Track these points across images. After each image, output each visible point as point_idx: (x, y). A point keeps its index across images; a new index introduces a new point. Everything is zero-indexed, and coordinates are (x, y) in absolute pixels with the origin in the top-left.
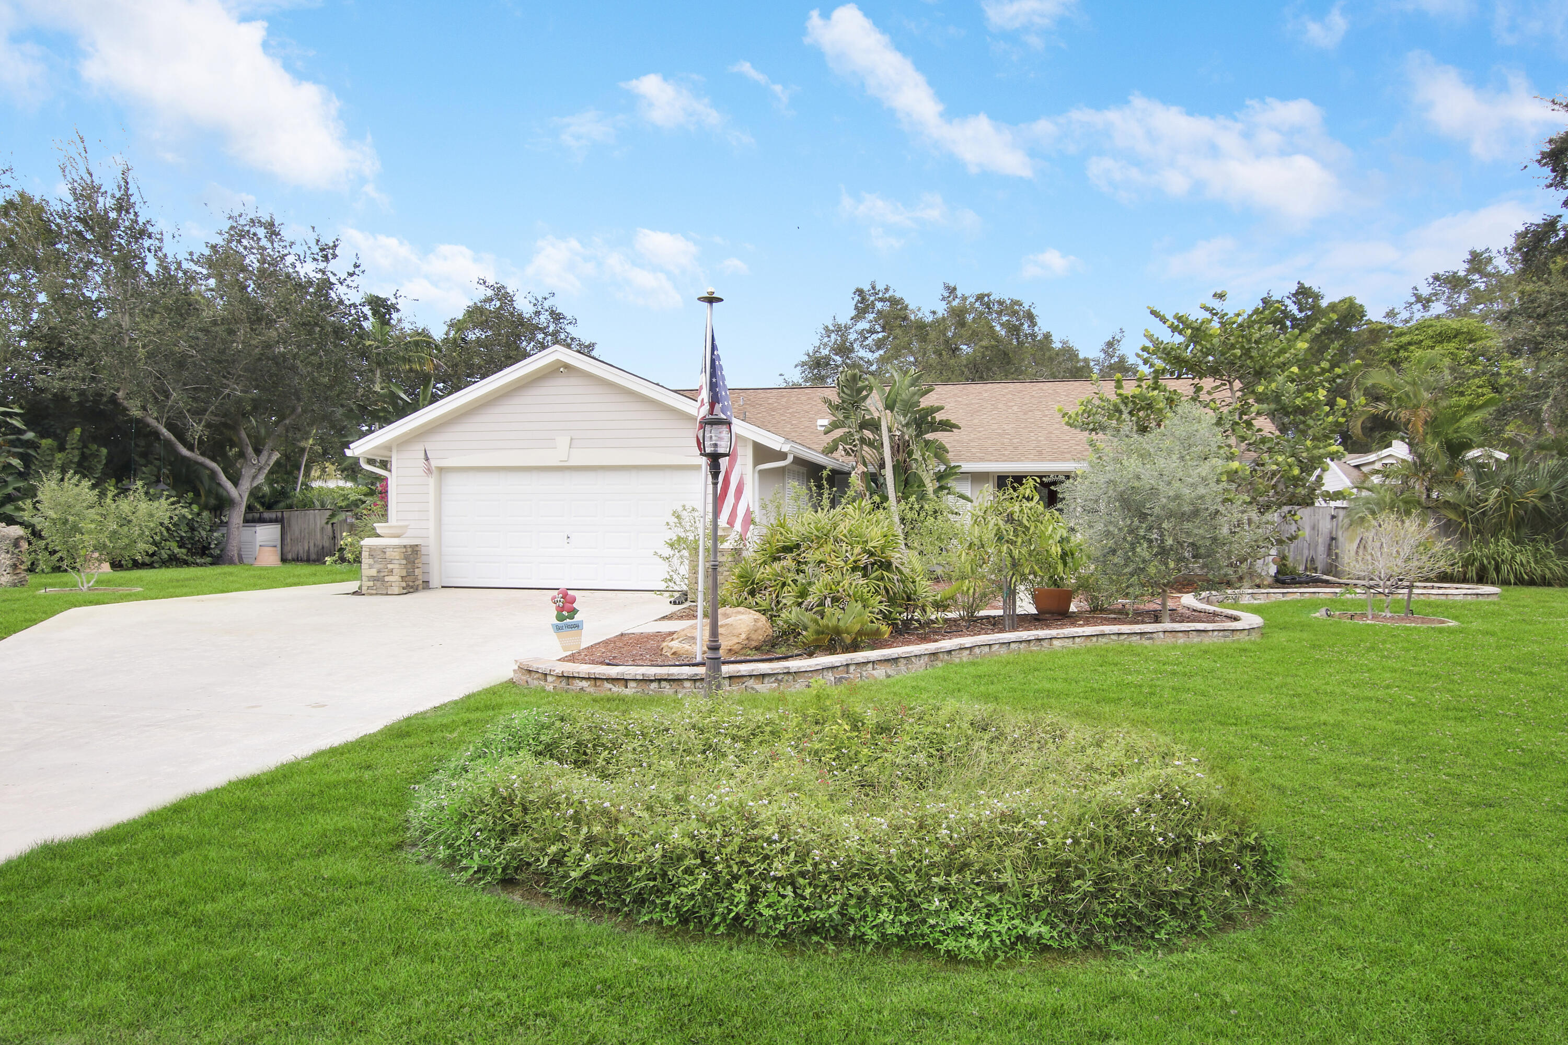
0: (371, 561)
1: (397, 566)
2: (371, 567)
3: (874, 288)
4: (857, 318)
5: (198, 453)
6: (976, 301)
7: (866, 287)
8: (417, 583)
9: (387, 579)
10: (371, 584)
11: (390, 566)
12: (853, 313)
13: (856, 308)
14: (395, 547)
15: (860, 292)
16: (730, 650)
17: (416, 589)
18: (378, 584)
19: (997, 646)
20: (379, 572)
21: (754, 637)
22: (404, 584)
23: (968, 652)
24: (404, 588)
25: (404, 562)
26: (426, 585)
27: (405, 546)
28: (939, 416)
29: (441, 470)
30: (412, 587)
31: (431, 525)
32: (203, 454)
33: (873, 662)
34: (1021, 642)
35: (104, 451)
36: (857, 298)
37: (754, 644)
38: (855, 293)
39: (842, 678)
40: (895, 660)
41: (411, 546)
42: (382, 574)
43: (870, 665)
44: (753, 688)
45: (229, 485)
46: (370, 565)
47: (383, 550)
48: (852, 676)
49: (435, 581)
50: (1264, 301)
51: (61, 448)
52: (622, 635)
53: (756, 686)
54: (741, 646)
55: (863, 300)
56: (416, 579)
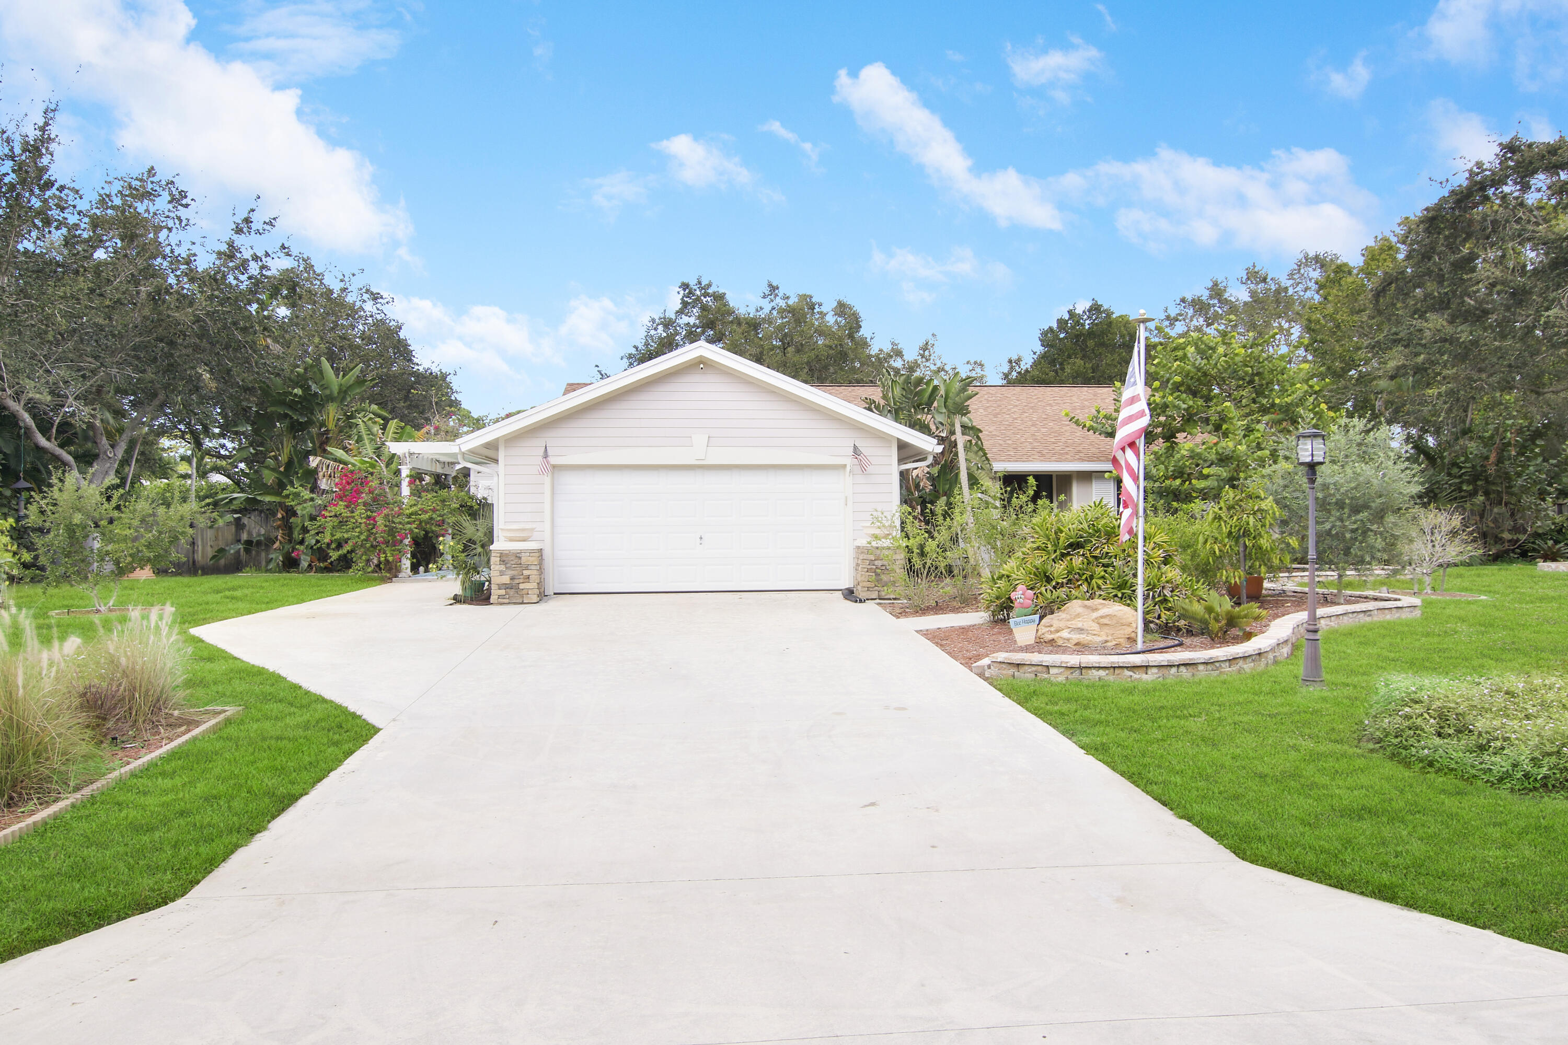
0: (503, 567)
1: (533, 572)
2: (502, 573)
5: (56, 443)
9: (522, 586)
10: (503, 592)
11: (526, 573)
14: (531, 552)
22: (538, 591)
24: (538, 597)
27: (540, 551)
31: (547, 527)
42: (517, 581)
46: (501, 572)
49: (549, 588)
55: (690, 294)
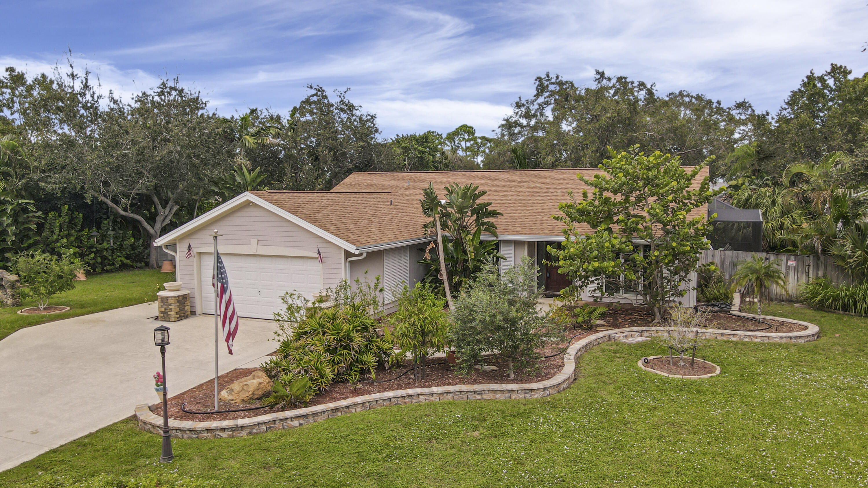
0: (162, 304)
1: (173, 307)
2: (162, 306)
3: (548, 76)
4: (537, 96)
5: (130, 212)
6: (617, 82)
7: (543, 76)
8: (187, 314)
9: (169, 313)
10: (162, 315)
11: (171, 307)
12: (535, 92)
13: (537, 89)
14: (172, 297)
15: (539, 79)
16: (243, 400)
17: (187, 317)
18: (166, 315)
19: (382, 401)
20: (165, 309)
21: (256, 393)
22: (178, 316)
23: (361, 405)
24: (178, 318)
25: (178, 304)
26: (193, 313)
27: (178, 296)
28: (490, 208)
29: (200, 254)
30: (183, 316)
31: (196, 282)
32: (132, 213)
33: (291, 418)
34: (399, 398)
35: (81, 215)
36: (537, 83)
37: (256, 397)
38: (536, 80)
39: (270, 427)
40: (306, 416)
41: (182, 296)
42: (167, 311)
43: (290, 420)
44: (218, 435)
45: (148, 227)
47: (167, 298)
48: (277, 426)
49: (198, 310)
50: (808, 77)
51: (60, 216)
52: (236, 369)
53: (220, 434)
54: (249, 398)
55: (541, 84)
56: (186, 311)
